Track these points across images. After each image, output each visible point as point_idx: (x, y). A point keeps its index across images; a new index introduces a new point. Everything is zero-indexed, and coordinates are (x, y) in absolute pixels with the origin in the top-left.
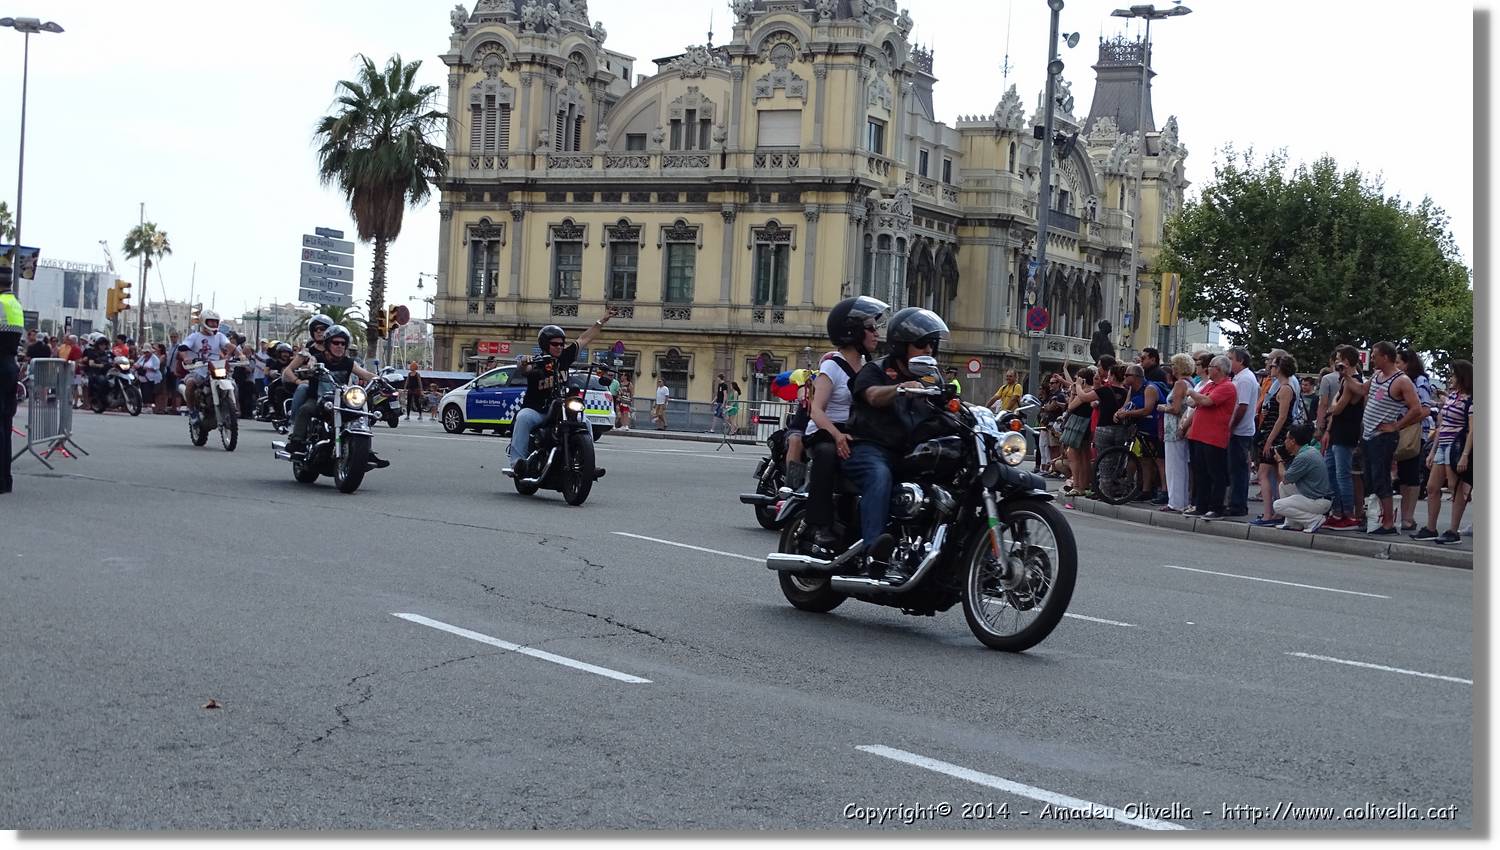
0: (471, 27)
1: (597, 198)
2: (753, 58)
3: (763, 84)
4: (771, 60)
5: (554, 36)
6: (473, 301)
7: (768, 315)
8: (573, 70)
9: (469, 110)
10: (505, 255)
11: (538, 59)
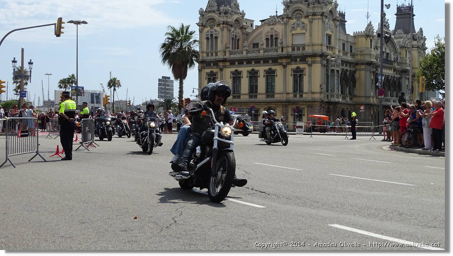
0: (205, 14)
1: (245, 63)
2: (290, 18)
3: (293, 26)
4: (295, 18)
5: (230, 16)
7: (298, 96)
8: (236, 25)
9: (205, 39)
11: (225, 23)
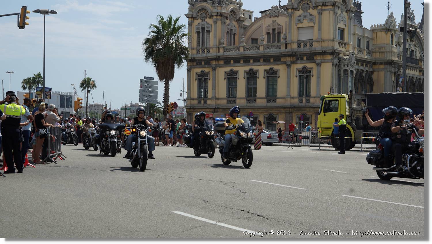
0: (196, 4)
1: (242, 62)
2: (295, 9)
3: (299, 18)
4: (301, 9)
5: (224, 6)
6: (200, 100)
7: (304, 100)
8: (232, 17)
9: (196, 33)
10: (210, 83)
11: (219, 14)
